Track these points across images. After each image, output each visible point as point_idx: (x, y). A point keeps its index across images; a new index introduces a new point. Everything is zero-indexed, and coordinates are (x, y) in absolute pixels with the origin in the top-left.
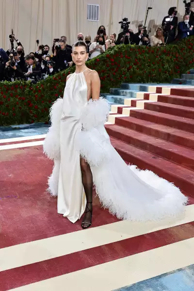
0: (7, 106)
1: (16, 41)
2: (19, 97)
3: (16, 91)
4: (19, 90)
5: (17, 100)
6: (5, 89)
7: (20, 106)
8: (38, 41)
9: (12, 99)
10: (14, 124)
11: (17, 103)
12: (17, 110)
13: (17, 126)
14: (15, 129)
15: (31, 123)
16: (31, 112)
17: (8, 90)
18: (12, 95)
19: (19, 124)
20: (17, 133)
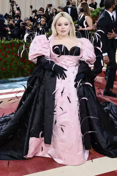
0: (5, 62)
1: (16, 6)
2: (15, 54)
3: (12, 49)
4: (14, 49)
5: (13, 57)
6: (3, 48)
7: (16, 62)
8: (31, 7)
9: (9, 56)
10: (11, 77)
11: (14, 60)
12: (13, 65)
13: (14, 79)
14: (12, 81)
15: (26, 76)
16: (26, 67)
17: (5, 48)
18: (9, 53)
19: (15, 78)
20: (13, 85)
